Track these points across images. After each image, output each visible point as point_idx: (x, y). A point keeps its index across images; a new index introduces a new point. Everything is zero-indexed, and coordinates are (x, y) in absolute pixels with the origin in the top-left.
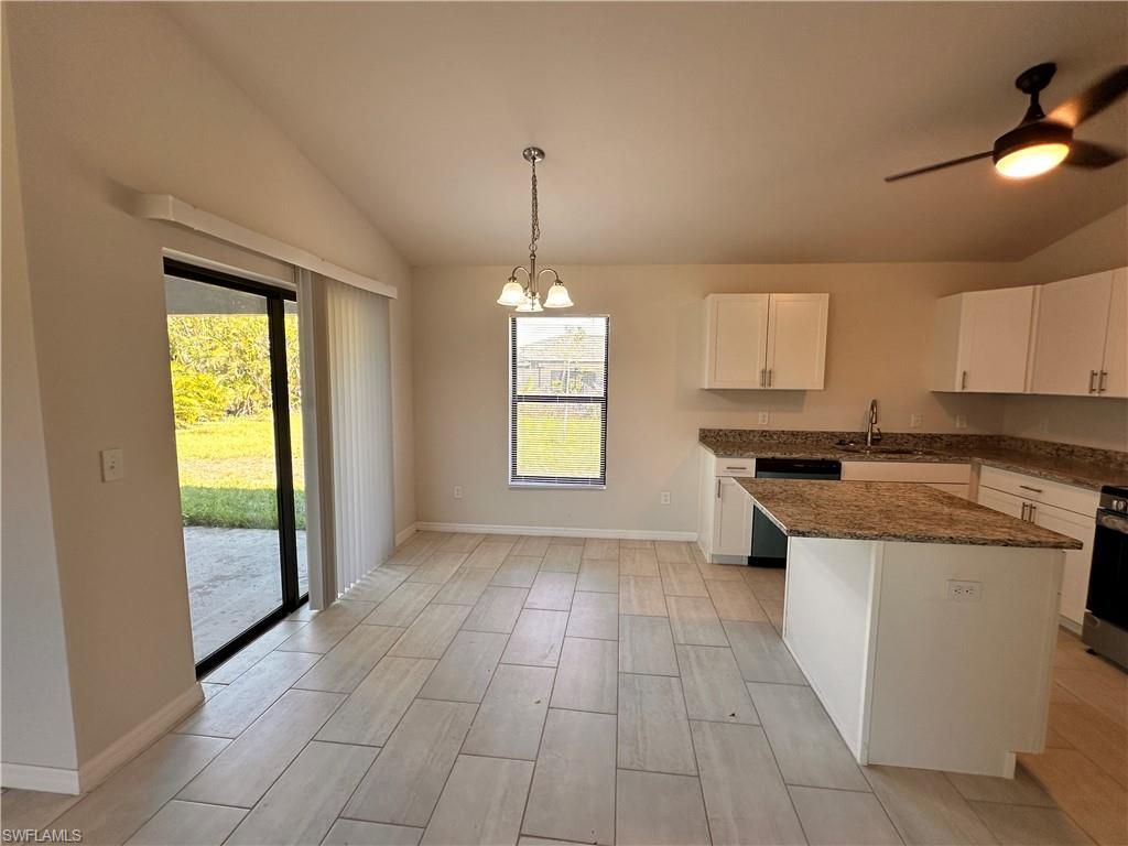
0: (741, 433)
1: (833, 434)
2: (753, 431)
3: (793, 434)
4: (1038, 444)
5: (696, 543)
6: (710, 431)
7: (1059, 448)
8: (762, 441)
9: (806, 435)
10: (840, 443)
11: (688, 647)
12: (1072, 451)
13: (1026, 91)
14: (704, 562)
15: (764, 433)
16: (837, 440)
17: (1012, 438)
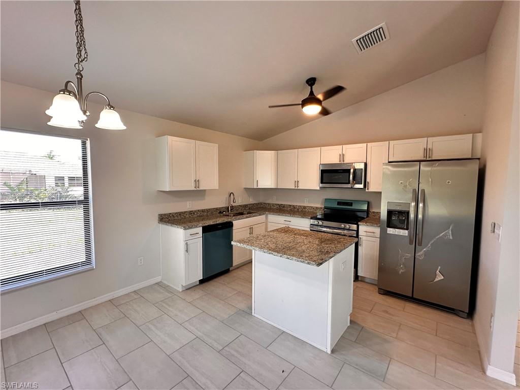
0: (180, 214)
1: (217, 209)
2: (186, 212)
3: (203, 211)
4: (273, 205)
5: (161, 281)
6: (165, 215)
7: (280, 205)
8: (190, 217)
9: (208, 210)
10: (220, 213)
11: (226, 348)
12: (284, 206)
13: (309, 85)
14: (178, 292)
15: (191, 212)
16: (219, 211)
17: (265, 203)
